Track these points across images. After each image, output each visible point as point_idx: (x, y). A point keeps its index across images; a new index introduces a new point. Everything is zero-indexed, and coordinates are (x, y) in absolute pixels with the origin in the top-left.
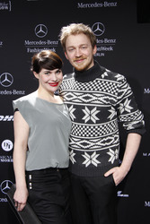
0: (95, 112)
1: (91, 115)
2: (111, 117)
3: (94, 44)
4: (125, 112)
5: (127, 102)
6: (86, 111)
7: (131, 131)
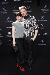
0: (28, 25)
1: (27, 26)
2: (32, 26)
3: (26, 10)
4: (35, 25)
5: (35, 23)
6: (26, 25)
7: (36, 29)
